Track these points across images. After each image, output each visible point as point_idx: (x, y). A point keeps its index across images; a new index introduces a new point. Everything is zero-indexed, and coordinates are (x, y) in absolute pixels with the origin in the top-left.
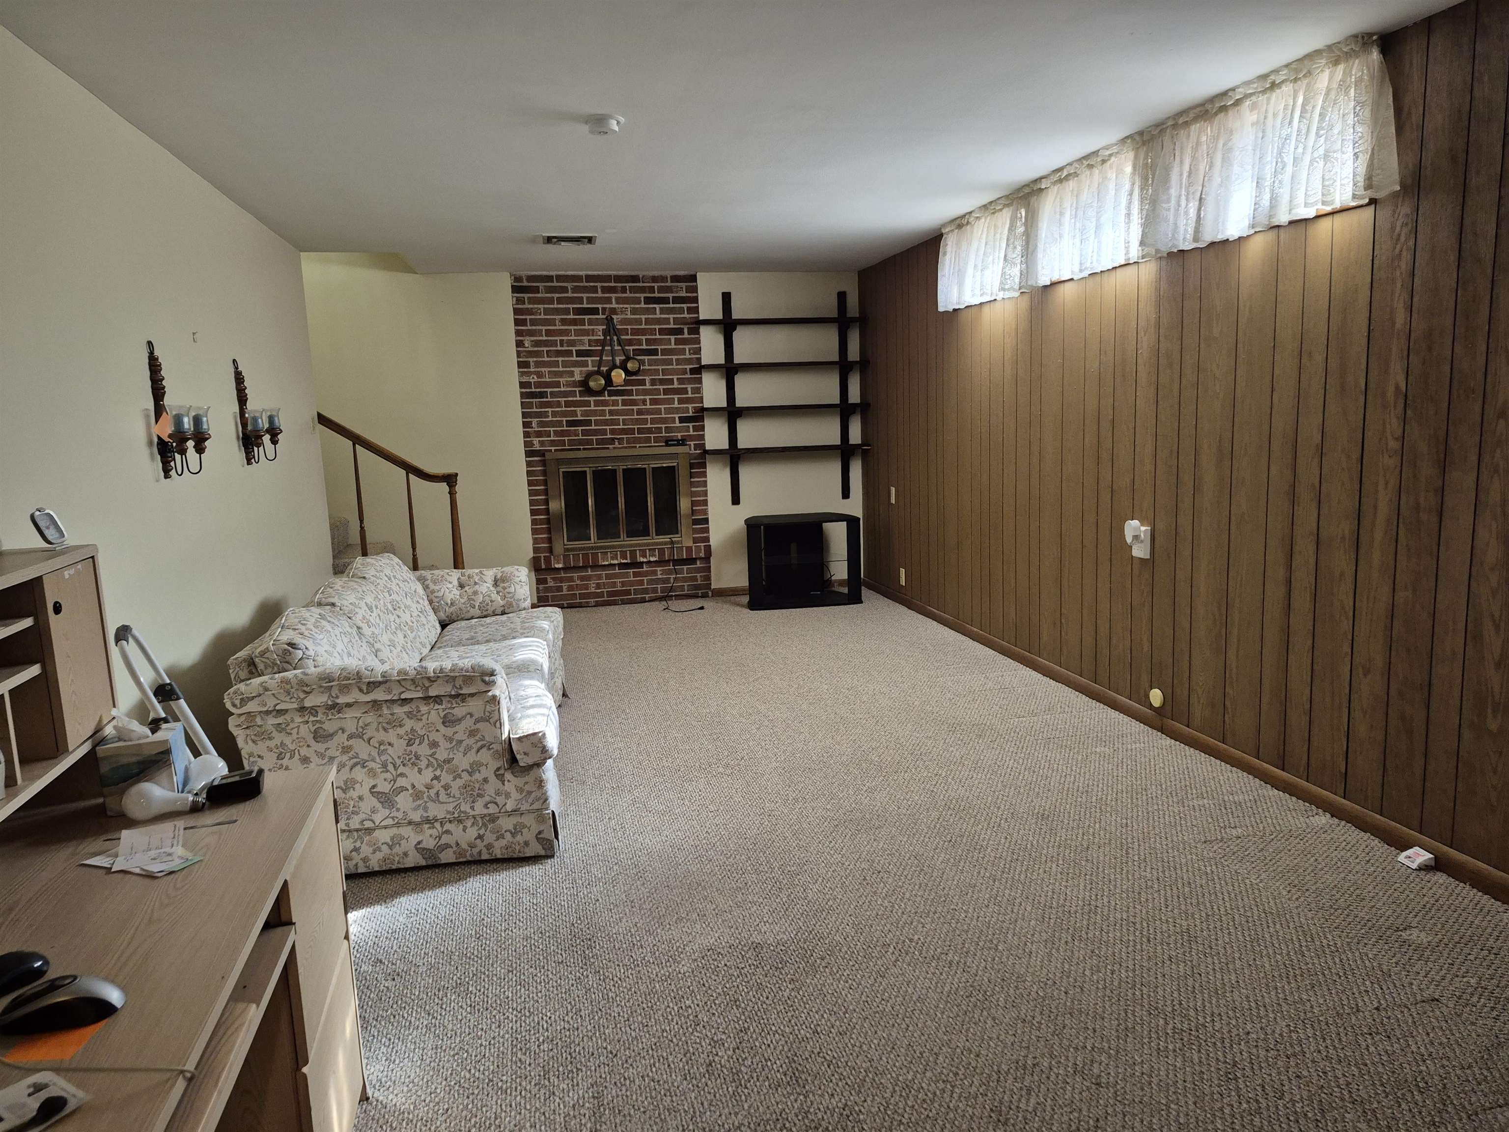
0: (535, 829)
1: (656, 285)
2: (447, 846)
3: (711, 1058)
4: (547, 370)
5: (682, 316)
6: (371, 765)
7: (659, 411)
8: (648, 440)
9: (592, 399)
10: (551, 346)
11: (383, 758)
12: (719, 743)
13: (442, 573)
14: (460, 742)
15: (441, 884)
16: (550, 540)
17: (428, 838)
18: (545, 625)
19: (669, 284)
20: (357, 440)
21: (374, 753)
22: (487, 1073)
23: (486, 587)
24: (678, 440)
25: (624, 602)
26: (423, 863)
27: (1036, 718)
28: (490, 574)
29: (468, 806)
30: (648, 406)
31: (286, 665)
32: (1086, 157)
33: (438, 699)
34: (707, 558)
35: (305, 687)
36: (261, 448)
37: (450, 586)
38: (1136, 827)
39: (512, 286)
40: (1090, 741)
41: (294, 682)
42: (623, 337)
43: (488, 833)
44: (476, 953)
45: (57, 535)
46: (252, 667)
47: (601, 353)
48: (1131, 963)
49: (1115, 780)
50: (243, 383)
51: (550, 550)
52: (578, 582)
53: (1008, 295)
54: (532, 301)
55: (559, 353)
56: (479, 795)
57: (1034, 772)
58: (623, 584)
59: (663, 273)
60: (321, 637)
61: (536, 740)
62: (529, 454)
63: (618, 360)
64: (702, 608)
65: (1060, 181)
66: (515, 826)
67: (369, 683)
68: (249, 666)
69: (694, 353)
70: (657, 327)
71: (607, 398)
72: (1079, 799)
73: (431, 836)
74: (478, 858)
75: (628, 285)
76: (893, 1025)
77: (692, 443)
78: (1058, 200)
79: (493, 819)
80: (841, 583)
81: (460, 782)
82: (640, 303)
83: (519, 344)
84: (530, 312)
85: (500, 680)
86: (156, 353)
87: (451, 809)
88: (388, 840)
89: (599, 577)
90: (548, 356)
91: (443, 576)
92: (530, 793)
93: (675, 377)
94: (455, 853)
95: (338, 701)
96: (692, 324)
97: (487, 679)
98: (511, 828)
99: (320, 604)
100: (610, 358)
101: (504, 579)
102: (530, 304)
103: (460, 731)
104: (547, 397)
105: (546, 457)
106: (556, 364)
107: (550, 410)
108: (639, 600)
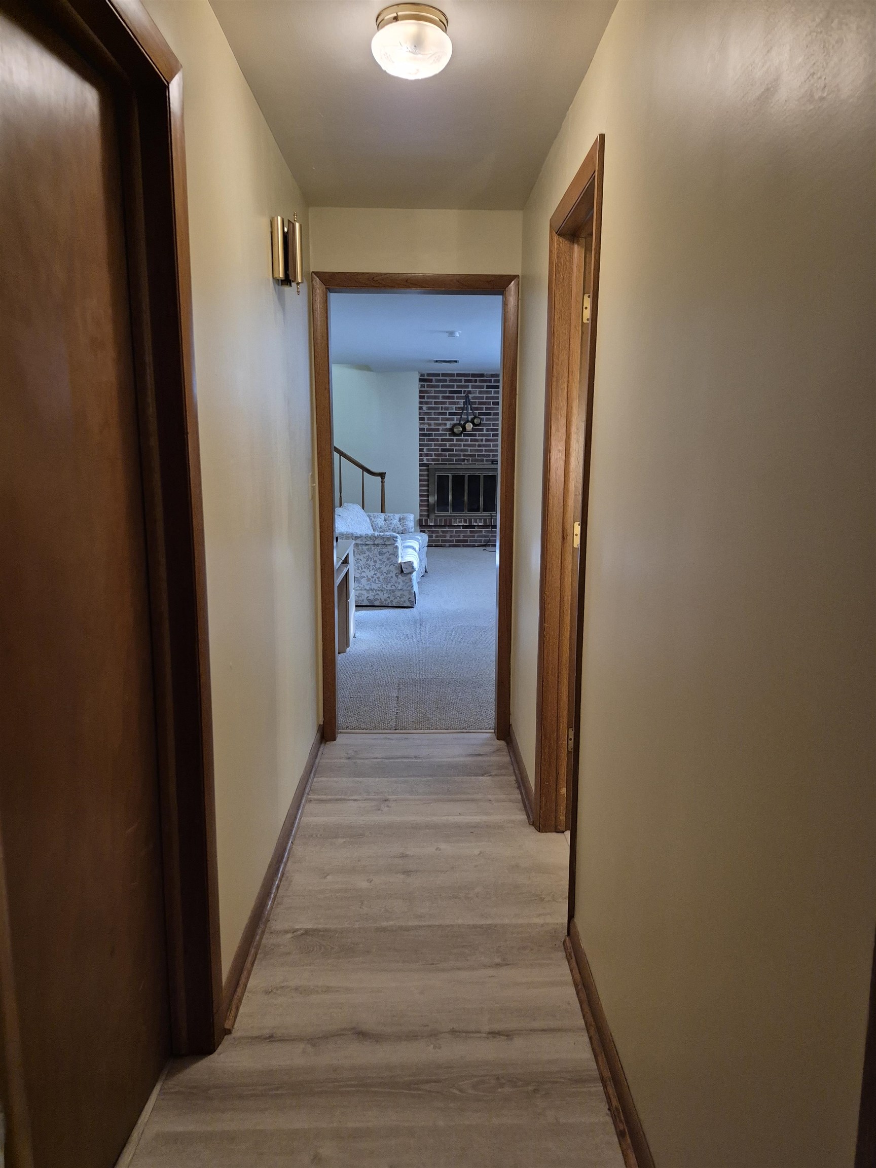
0: (408, 596)
1: (493, 379)
2: (377, 599)
4: (433, 422)
7: (489, 446)
8: (482, 460)
9: (455, 438)
10: (436, 410)
14: (384, 562)
16: (428, 511)
17: (371, 596)
18: (420, 538)
20: (341, 454)
23: (395, 521)
25: (464, 546)
26: (369, 605)
28: (397, 516)
29: (386, 585)
30: (484, 443)
33: (378, 545)
37: (380, 520)
39: (419, 379)
42: (473, 406)
43: (391, 596)
47: (461, 414)
51: (428, 516)
52: (441, 534)
54: (428, 386)
55: (440, 414)
56: (389, 582)
58: (464, 536)
59: (497, 373)
61: (410, 564)
62: (421, 465)
63: (470, 418)
66: (401, 594)
67: (356, 537)
70: (492, 401)
71: (463, 438)
74: (387, 605)
75: (478, 379)
79: (393, 591)
81: (383, 577)
82: (484, 388)
83: (421, 408)
84: (427, 392)
85: (399, 543)
87: (379, 586)
89: (452, 532)
90: (434, 415)
91: (376, 514)
92: (407, 583)
94: (380, 602)
97: (394, 540)
98: (399, 595)
100: (466, 417)
101: (403, 519)
102: (427, 388)
103: (384, 558)
104: (432, 436)
105: (430, 467)
106: (438, 419)
107: (433, 443)
108: (472, 546)
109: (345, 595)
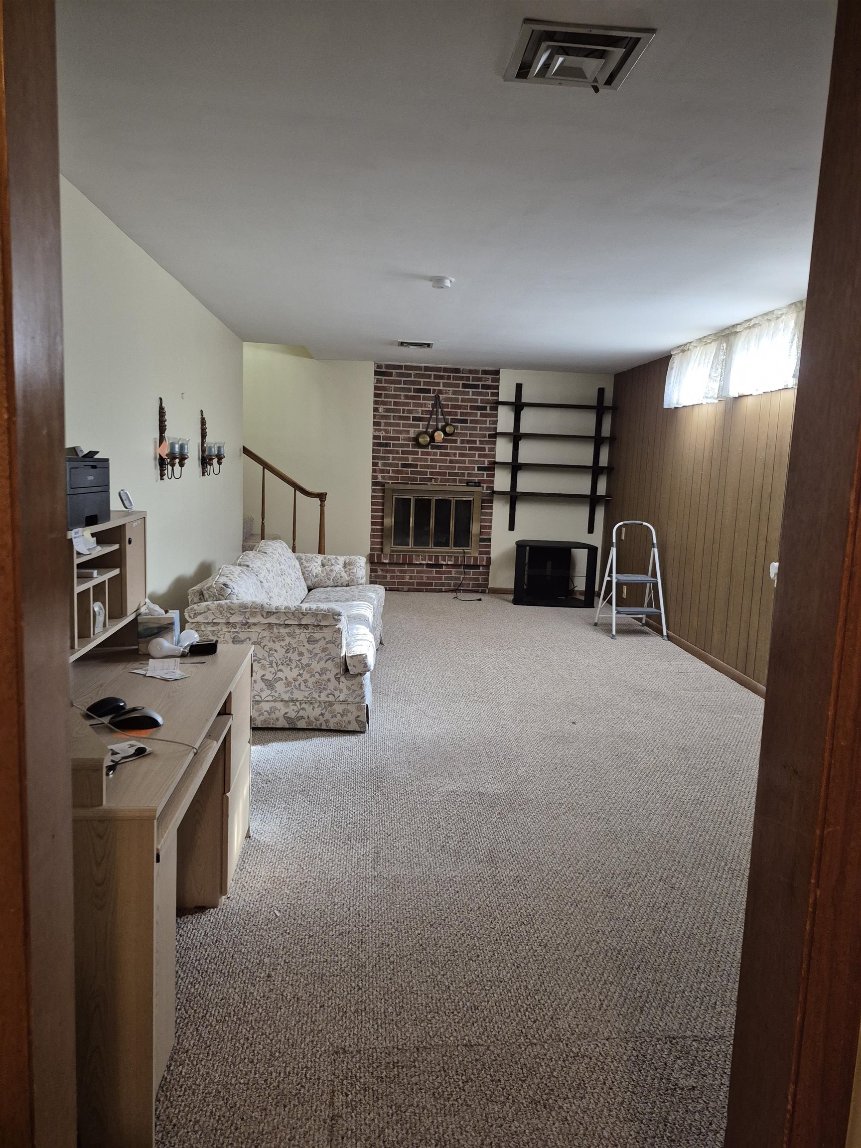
0: (355, 714)
1: (471, 376)
2: (302, 717)
3: (444, 844)
4: (392, 428)
5: (487, 398)
6: (264, 662)
7: (464, 462)
8: (455, 481)
9: (420, 450)
10: (396, 413)
11: (271, 658)
12: (477, 683)
13: (312, 556)
14: (316, 654)
15: (296, 739)
16: (382, 543)
17: (292, 712)
18: (373, 596)
19: (480, 375)
20: (266, 465)
21: (266, 655)
22: (316, 834)
23: (338, 568)
24: (475, 483)
25: (427, 591)
26: (287, 726)
27: (697, 692)
28: (342, 560)
29: (317, 694)
30: (457, 458)
31: (221, 597)
32: (766, 314)
33: (306, 626)
34: (488, 566)
35: (231, 610)
36: (212, 467)
37: (316, 564)
38: (744, 762)
39: (375, 371)
40: (731, 710)
41: (225, 607)
42: (445, 410)
43: (327, 713)
44: (314, 776)
45: (129, 504)
46: (201, 596)
47: (429, 420)
48: (714, 832)
49: (740, 735)
50: (205, 425)
51: (382, 550)
52: (398, 574)
53: (709, 401)
54: (386, 382)
55: (401, 418)
56: (324, 689)
57: (686, 723)
58: (428, 578)
59: (477, 368)
60: (242, 583)
61: (361, 659)
62: (374, 484)
63: (440, 425)
64: (480, 600)
65: (749, 328)
66: (344, 710)
67: (268, 612)
68: (200, 595)
69: (492, 424)
70: (469, 404)
71: (430, 450)
72: (711, 743)
73: (293, 710)
74: (319, 727)
75: (452, 375)
76: (556, 843)
77: (485, 485)
78: (747, 339)
79: (331, 704)
80: (581, 593)
81: (313, 679)
82: (459, 387)
83: (376, 410)
84: (384, 389)
85: (343, 619)
86: (163, 405)
87: (306, 695)
88: (268, 709)
89: (413, 572)
90: (393, 419)
91: (312, 558)
92: (354, 691)
93: (478, 439)
94: (306, 722)
95: (249, 621)
96: (493, 403)
97: (336, 617)
98: (341, 711)
99: (240, 565)
100: (435, 423)
101: (350, 564)
102: (385, 383)
103: (317, 648)
104: (390, 447)
105: (386, 487)
106: (398, 425)
107: (391, 455)
108: (438, 591)
109: (221, 783)
